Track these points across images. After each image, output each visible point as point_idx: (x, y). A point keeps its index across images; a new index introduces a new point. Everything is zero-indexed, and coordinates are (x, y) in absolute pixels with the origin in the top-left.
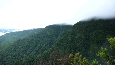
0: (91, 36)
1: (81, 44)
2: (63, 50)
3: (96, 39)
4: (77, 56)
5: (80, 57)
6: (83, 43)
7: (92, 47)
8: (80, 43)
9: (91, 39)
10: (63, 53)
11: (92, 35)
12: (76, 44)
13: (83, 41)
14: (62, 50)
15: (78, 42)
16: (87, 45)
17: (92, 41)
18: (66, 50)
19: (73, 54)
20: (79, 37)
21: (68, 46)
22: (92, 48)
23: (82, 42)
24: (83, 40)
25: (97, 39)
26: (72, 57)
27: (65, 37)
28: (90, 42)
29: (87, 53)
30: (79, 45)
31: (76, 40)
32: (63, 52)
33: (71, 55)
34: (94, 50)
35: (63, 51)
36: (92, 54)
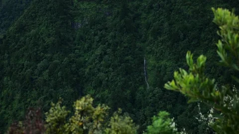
0: (144, 15)
1: (105, 54)
2: (18, 97)
3: (166, 24)
4: (82, 113)
5: (97, 113)
6: (114, 51)
7: (152, 62)
8: (98, 52)
9: (148, 26)
10: (21, 109)
11: (151, 7)
12: (81, 59)
13: (114, 37)
14: (13, 95)
15: (90, 47)
16: (129, 57)
17: (150, 38)
18: (34, 93)
19: (61, 105)
20: (93, 23)
21: (40, 74)
22: (154, 66)
23: (109, 44)
24: (112, 34)
25: (170, 25)
26: (60, 122)
27: (22, 29)
28: (144, 42)
29: (133, 95)
30: (94, 60)
31: (81, 38)
32: (16, 105)
33: (56, 111)
34: (162, 74)
35: (16, 102)
36: (154, 95)
